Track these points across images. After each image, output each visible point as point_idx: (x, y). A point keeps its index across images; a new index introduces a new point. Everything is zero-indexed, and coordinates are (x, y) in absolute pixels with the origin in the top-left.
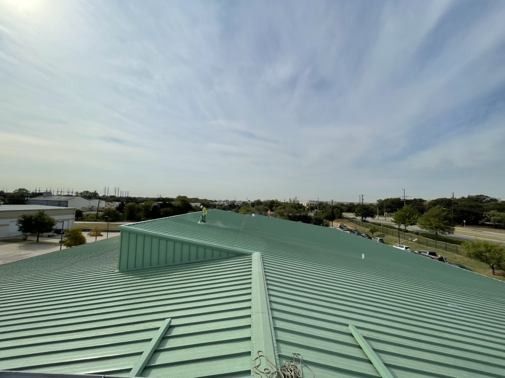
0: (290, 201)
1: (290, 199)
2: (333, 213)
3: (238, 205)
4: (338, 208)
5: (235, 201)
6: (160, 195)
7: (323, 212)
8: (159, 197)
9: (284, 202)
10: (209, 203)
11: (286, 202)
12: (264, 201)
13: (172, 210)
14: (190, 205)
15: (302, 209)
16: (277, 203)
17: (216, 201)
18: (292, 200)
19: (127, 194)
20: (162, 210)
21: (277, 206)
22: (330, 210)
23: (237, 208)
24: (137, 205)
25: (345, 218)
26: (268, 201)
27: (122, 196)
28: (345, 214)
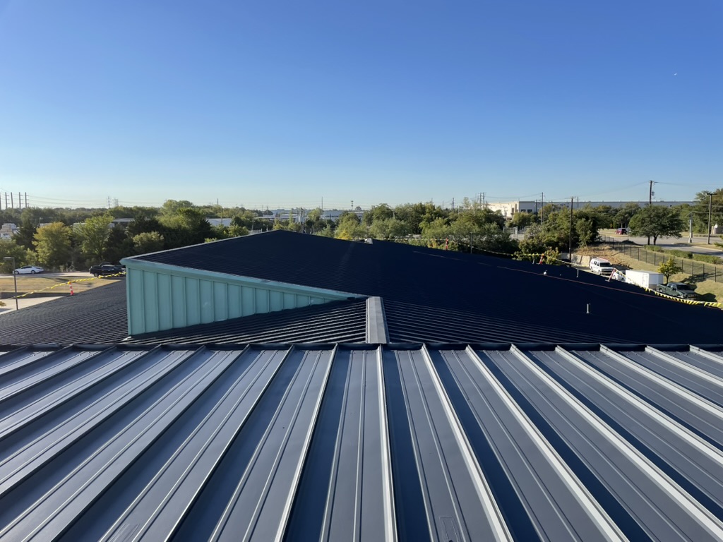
0: (467, 204)
1: (466, 199)
2: (573, 230)
3: (330, 222)
4: (587, 219)
5: (321, 211)
6: (117, 201)
7: (549, 230)
8: (113, 206)
9: (450, 208)
10: (251, 218)
11: (456, 207)
12: (398, 209)
13: (162, 238)
14: (208, 225)
15: (494, 225)
16: (431, 213)
17: (269, 213)
18: (471, 202)
19: (23, 202)
20: (136, 238)
21: (430, 220)
22: (566, 225)
23: (329, 226)
24: (67, 229)
25: (605, 242)
26: (408, 206)
27: (10, 206)
28: (604, 233)
